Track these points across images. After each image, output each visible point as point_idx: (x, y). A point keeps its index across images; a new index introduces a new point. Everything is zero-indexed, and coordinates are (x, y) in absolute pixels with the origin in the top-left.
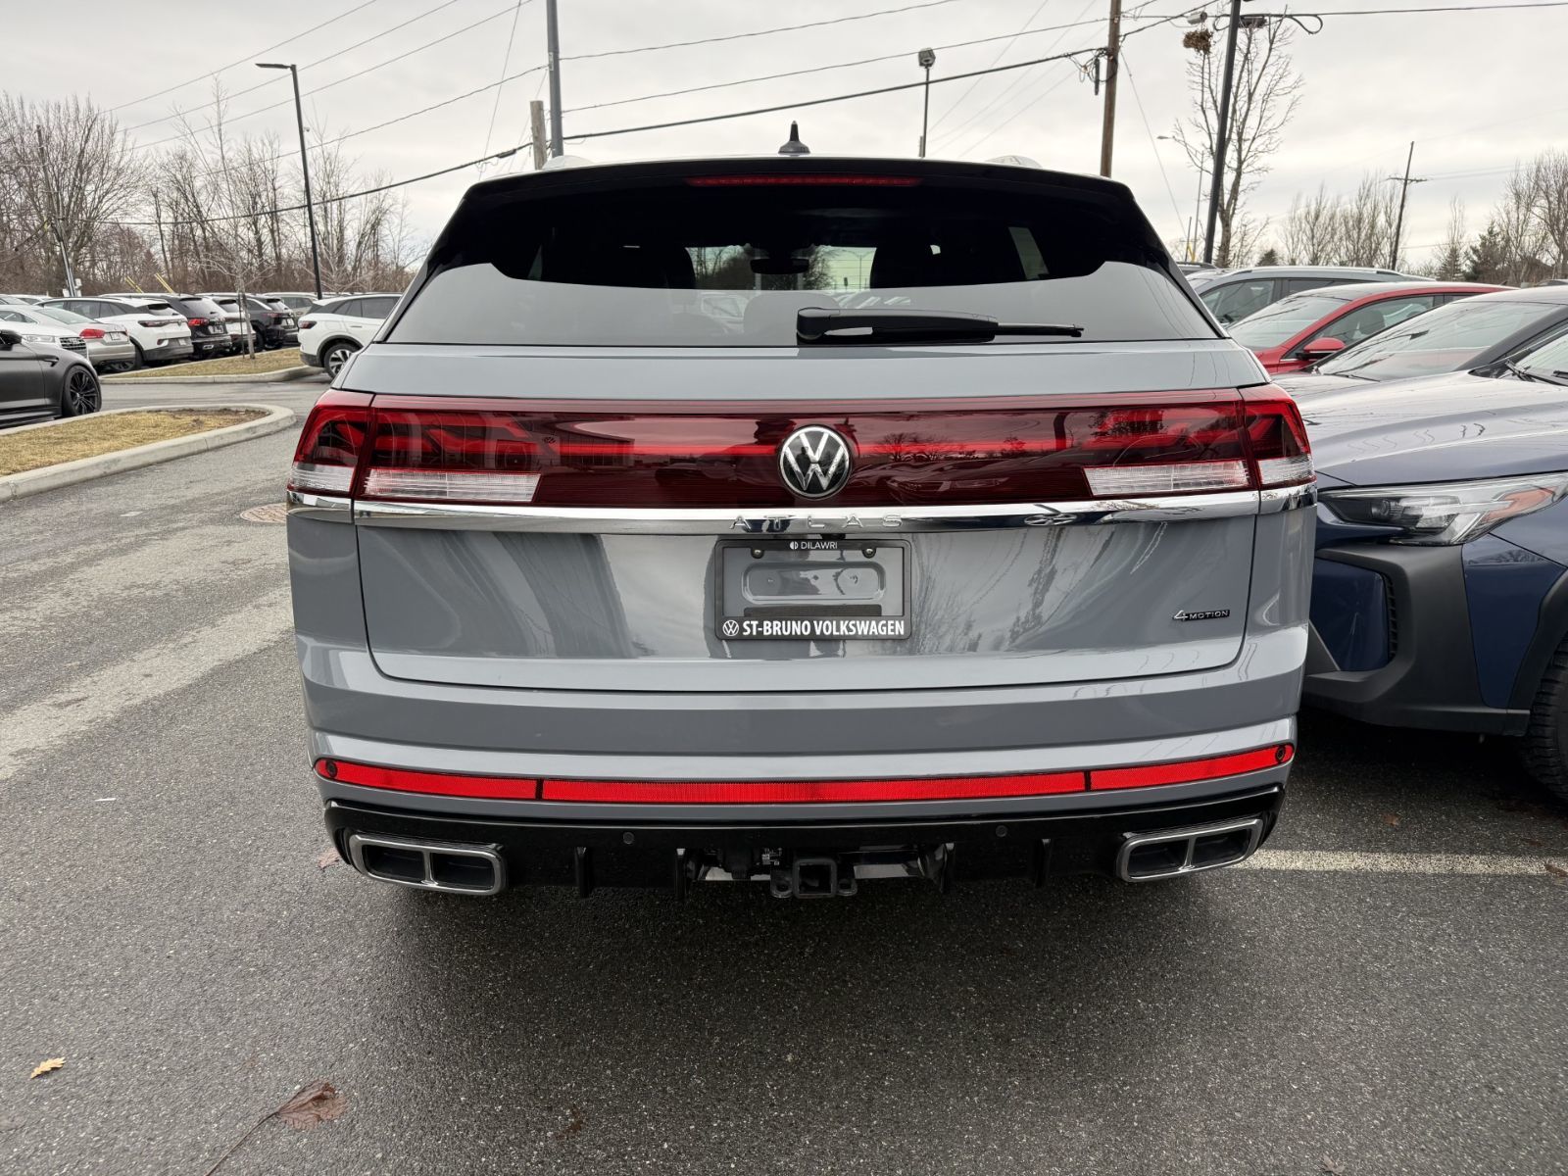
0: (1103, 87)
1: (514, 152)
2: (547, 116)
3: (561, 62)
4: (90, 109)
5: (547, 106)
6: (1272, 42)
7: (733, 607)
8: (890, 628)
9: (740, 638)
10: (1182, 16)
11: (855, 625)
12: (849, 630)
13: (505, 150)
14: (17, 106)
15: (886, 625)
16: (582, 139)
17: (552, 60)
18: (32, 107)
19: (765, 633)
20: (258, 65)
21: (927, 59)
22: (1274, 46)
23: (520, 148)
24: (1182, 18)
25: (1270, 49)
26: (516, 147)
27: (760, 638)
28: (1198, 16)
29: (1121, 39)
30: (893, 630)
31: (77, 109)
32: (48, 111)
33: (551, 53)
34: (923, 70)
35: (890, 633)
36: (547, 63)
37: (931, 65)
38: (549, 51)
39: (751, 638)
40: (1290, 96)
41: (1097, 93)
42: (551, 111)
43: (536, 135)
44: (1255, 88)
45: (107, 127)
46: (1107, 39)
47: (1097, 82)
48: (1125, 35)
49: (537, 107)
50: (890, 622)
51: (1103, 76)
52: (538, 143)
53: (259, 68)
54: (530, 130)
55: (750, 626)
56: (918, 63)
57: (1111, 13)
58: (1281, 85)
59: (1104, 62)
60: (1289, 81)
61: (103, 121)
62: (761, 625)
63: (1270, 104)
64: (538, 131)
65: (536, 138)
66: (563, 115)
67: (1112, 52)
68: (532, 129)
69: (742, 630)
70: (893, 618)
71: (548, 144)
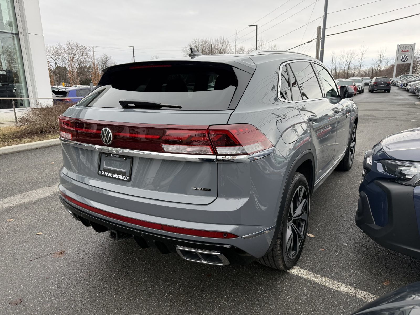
1: (312, 41)
2: (322, 30)
3: (327, 15)
4: (224, 39)
5: (322, 28)
7: (102, 169)
8: (126, 178)
9: (101, 175)
11: (120, 176)
12: (119, 177)
13: (309, 41)
14: (210, 40)
15: (125, 177)
16: (331, 36)
17: (325, 14)
18: (213, 40)
19: (105, 175)
20: (249, 26)
23: (313, 40)
26: (312, 40)
27: (104, 175)
30: (126, 179)
31: (221, 40)
32: (215, 41)
33: (325, 13)
35: (126, 180)
36: (323, 15)
38: (324, 12)
39: (102, 175)
42: (323, 29)
43: (318, 36)
45: (226, 43)
49: (319, 28)
50: (126, 177)
52: (318, 38)
53: (249, 27)
54: (316, 35)
55: (103, 172)
61: (226, 42)
62: (104, 173)
64: (318, 35)
65: (317, 37)
66: (326, 29)
68: (317, 34)
69: (102, 173)
70: (127, 176)
71: (321, 38)
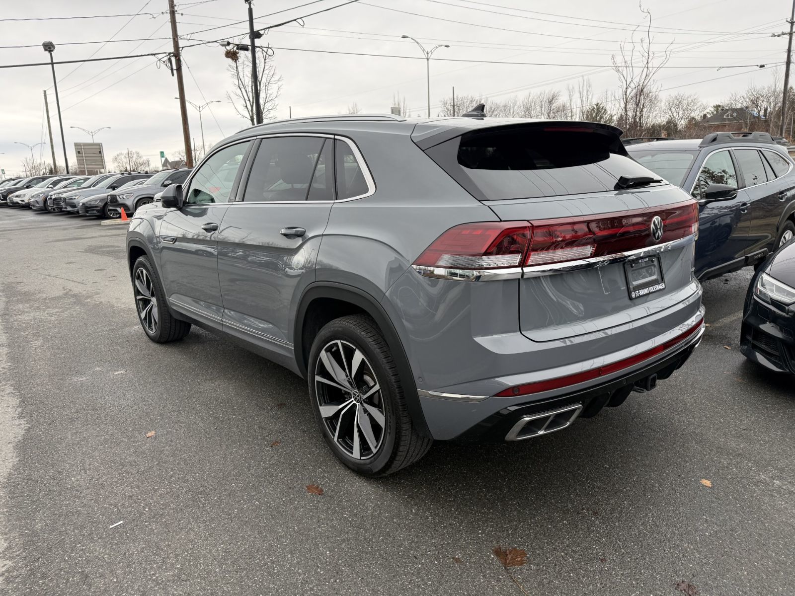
0: (175, 72)
6: (265, 60)
7: (632, 289)
8: (662, 286)
9: (635, 298)
10: (216, 41)
11: (656, 287)
15: (660, 284)
19: (641, 295)
21: (49, 47)
22: (266, 61)
24: (215, 43)
25: (265, 62)
28: (226, 43)
29: (181, 49)
30: (664, 286)
34: (47, 53)
35: (662, 288)
37: (52, 51)
39: (638, 297)
40: (277, 85)
41: (173, 75)
44: (261, 80)
46: (173, 48)
47: (172, 70)
48: (183, 48)
50: (662, 284)
51: (174, 67)
55: (637, 293)
56: (43, 50)
57: (173, 35)
58: (273, 79)
59: (173, 59)
60: (276, 78)
63: (270, 88)
67: (177, 55)
